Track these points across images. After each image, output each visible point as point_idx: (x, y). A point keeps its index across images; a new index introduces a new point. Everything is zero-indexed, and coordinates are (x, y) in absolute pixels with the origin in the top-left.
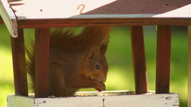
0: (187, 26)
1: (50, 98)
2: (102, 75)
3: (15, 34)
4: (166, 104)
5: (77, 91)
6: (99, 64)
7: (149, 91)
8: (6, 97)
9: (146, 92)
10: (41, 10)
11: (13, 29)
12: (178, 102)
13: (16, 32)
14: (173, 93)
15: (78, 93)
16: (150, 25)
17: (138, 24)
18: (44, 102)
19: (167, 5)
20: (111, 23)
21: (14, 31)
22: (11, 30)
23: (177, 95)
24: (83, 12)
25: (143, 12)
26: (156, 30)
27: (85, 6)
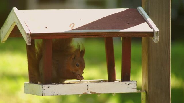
0: (141, 38)
1: (52, 84)
2: (80, 71)
3: (29, 43)
4: (128, 88)
5: (65, 80)
6: (78, 63)
7: (116, 80)
8: (24, 84)
9: (115, 81)
10: (46, 27)
11: (28, 39)
12: (136, 87)
13: (30, 42)
14: (132, 81)
15: (67, 81)
16: (117, 37)
17: (110, 36)
18: (49, 87)
19: (129, 23)
20: (92, 36)
21: (29, 41)
22: (27, 40)
23: (135, 82)
24: (73, 28)
25: (113, 28)
26: (121, 40)
27: (75, 25)
